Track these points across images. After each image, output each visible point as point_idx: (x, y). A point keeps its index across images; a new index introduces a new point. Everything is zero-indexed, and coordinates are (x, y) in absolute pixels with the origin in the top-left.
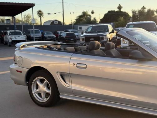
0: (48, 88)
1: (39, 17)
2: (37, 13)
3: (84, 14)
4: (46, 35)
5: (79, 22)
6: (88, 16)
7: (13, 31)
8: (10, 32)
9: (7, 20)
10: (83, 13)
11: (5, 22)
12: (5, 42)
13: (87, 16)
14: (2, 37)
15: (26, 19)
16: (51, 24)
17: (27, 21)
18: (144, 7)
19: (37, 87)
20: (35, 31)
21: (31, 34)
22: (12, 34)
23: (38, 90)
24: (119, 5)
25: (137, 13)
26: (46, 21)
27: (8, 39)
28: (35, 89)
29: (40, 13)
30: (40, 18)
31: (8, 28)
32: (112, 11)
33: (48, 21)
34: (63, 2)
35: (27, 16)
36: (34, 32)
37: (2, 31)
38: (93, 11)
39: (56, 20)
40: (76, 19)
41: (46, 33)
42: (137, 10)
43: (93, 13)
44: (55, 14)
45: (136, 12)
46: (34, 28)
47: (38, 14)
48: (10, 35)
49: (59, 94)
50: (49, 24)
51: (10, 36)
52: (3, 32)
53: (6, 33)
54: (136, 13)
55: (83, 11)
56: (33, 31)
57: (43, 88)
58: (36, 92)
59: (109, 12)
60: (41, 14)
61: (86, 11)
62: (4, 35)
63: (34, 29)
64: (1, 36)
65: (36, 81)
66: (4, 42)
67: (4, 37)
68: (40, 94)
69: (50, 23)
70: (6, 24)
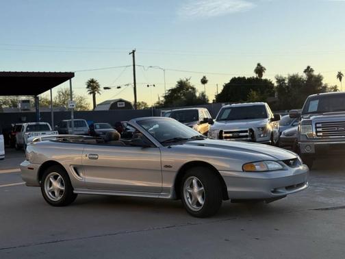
0: (62, 184)
1: (90, 93)
2: (86, 86)
3: (182, 85)
4: (98, 130)
5: (172, 102)
6: (190, 90)
7: (34, 123)
8: (29, 126)
9: (24, 101)
10: (179, 83)
11: (20, 105)
12: (18, 145)
13: (187, 89)
14: (11, 135)
15: (62, 99)
16: (111, 108)
17: (64, 103)
18: (309, 67)
19: (51, 184)
20: (75, 122)
21: (69, 128)
22: (31, 128)
23: (51, 188)
24: (259, 65)
25: (286, 82)
26: (102, 102)
27: (24, 139)
28: (48, 188)
29: (93, 86)
30: (92, 95)
31: (25, 119)
32: (239, 78)
33: (106, 101)
34: (134, 66)
35: (64, 92)
36: (73, 123)
37: (13, 125)
38: (204, 77)
39: (121, 101)
40: (165, 97)
41: (98, 126)
42: (287, 76)
43: (204, 81)
44: (119, 87)
45: (284, 80)
46: (72, 117)
47: (88, 87)
48: (27, 131)
49: (73, 189)
50: (107, 108)
51: (27, 133)
52: (15, 126)
53: (19, 129)
54: (284, 83)
55: (179, 80)
56: (71, 122)
57: (57, 185)
58: (50, 191)
59: (234, 80)
60: (95, 88)
61: (185, 80)
62: (15, 132)
63: (73, 120)
64: (11, 133)
65: (49, 178)
66: (16, 146)
67: (17, 136)
68: (53, 193)
69: (109, 106)
70: (20, 111)
